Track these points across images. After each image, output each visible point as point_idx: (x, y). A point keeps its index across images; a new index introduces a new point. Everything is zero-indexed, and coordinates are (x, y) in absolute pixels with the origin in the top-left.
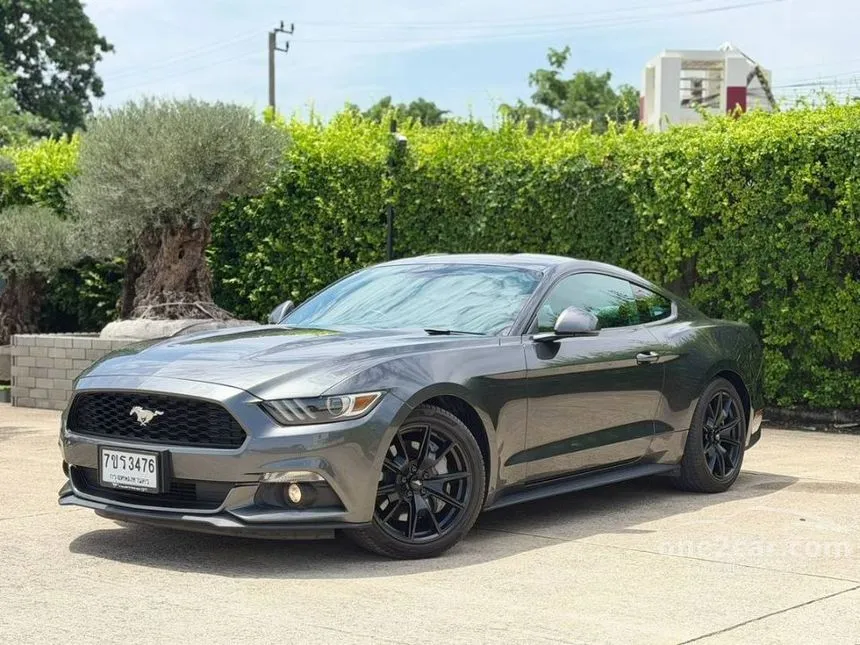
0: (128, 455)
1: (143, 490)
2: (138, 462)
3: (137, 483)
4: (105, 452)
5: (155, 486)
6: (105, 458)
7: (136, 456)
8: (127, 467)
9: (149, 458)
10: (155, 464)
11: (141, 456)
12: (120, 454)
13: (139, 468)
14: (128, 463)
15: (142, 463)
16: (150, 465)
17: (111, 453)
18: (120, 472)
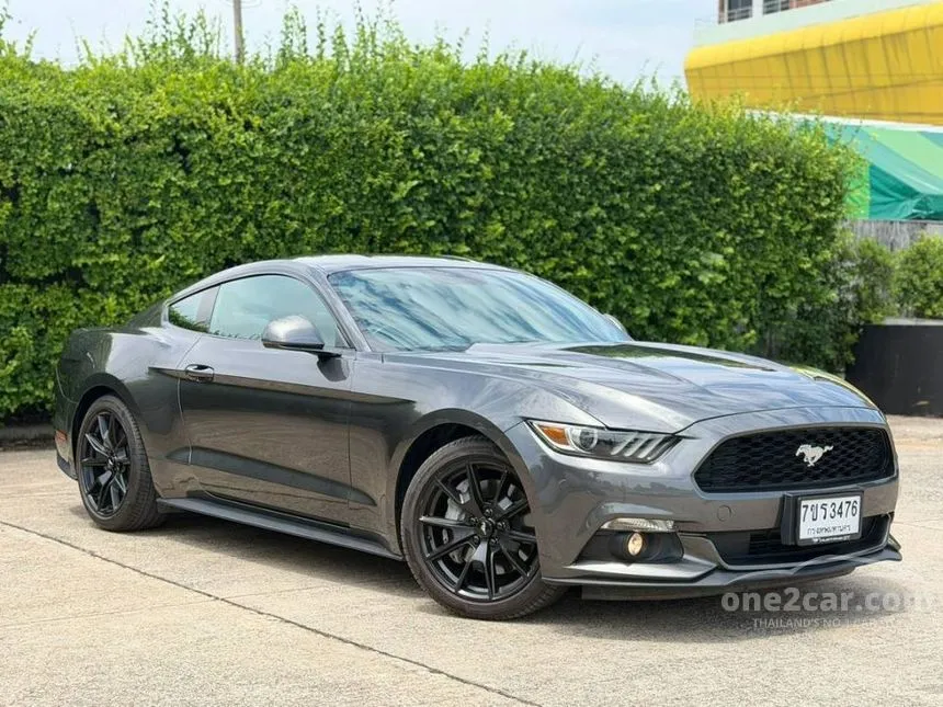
0: (829, 501)
1: (845, 538)
2: (841, 507)
3: (838, 533)
4: (804, 503)
5: (857, 531)
6: (803, 510)
7: (838, 501)
8: (828, 516)
9: (852, 499)
10: (858, 506)
11: (844, 499)
12: (820, 502)
13: (841, 514)
14: (830, 510)
15: (845, 506)
16: (853, 507)
17: (809, 503)
18: (820, 523)
